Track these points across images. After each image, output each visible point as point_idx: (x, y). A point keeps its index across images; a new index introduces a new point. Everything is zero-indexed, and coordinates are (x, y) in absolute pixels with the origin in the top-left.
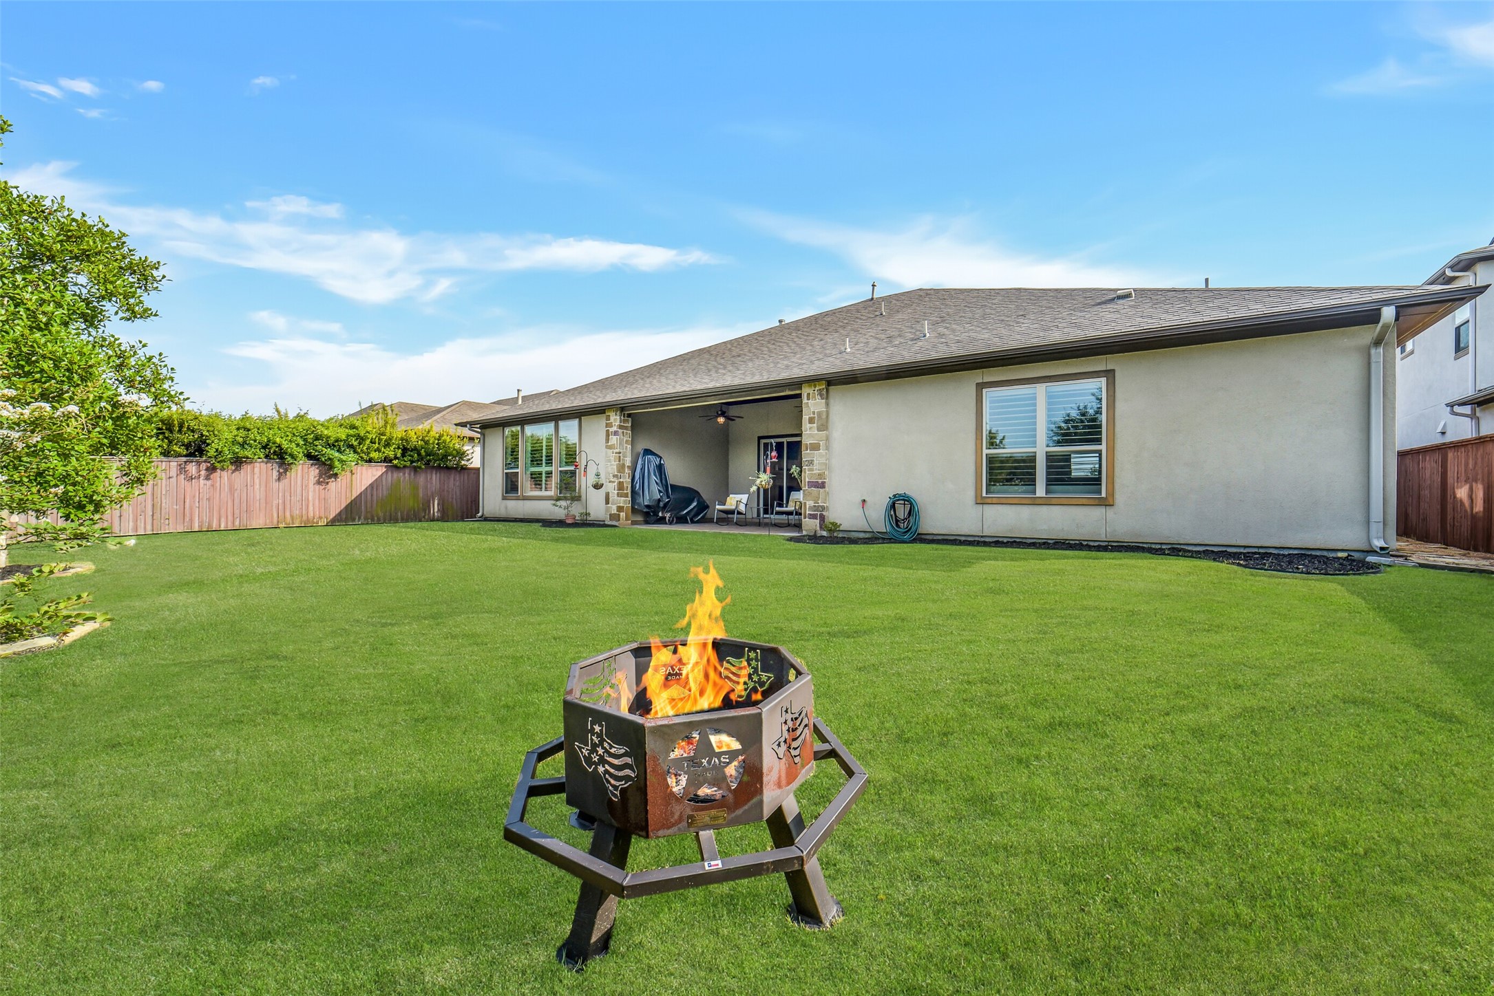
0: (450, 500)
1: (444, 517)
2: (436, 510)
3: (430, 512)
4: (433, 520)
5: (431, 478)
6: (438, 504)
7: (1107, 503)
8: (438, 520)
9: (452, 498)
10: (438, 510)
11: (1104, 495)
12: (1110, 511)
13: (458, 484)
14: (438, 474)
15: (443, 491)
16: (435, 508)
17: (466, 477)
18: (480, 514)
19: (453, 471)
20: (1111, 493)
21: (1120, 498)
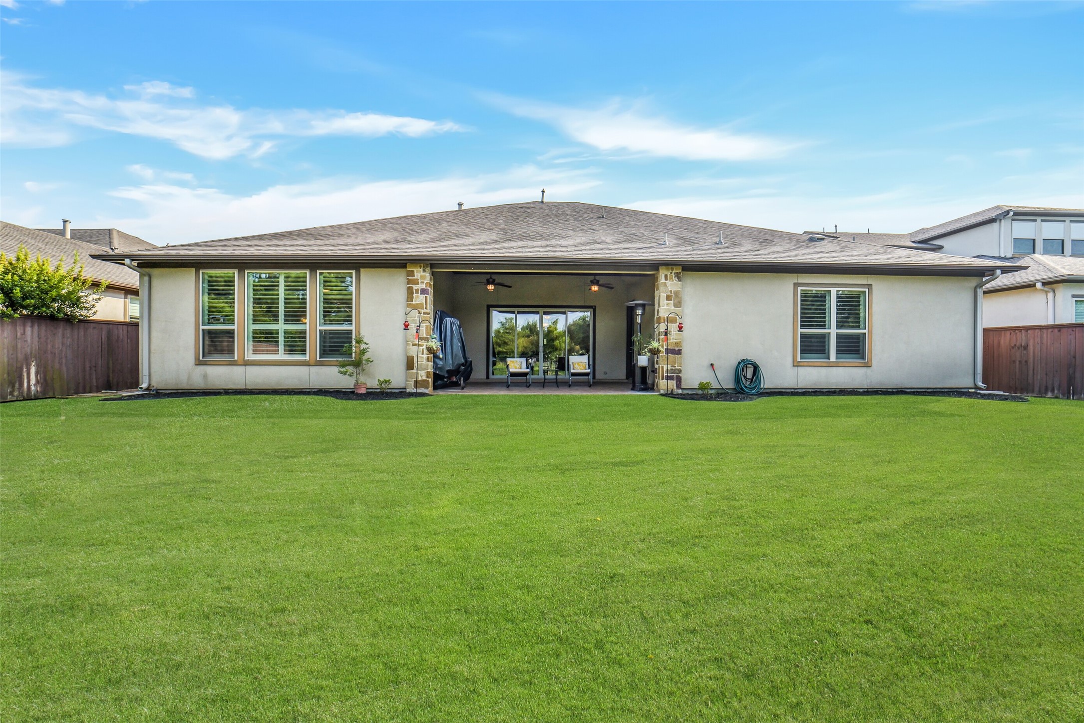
0: (57, 366)
1: (47, 391)
2: (33, 381)
3: (21, 385)
4: (28, 398)
5: (24, 333)
6: (37, 373)
7: (867, 365)
8: (36, 398)
9: (61, 364)
10: (37, 382)
11: (866, 361)
12: (869, 370)
13: (68, 342)
14: (36, 327)
15: (45, 352)
16: (32, 379)
17: (82, 333)
18: (144, 386)
19: (62, 324)
20: (870, 360)
21: (874, 363)
